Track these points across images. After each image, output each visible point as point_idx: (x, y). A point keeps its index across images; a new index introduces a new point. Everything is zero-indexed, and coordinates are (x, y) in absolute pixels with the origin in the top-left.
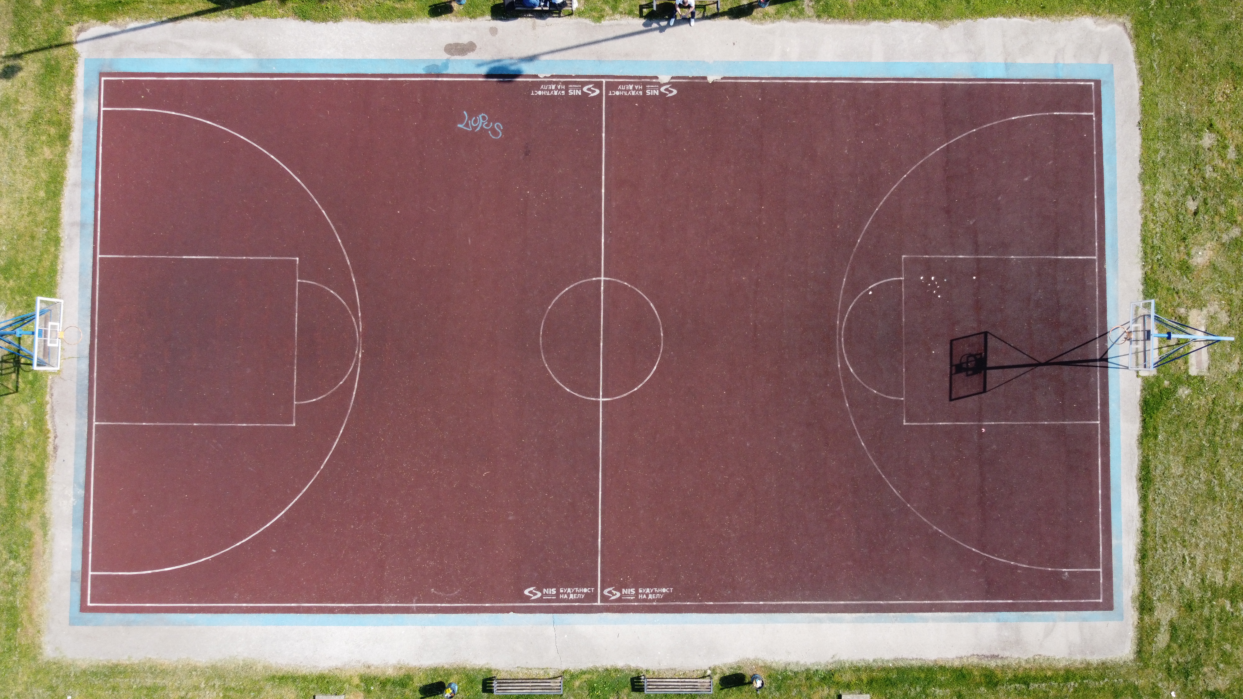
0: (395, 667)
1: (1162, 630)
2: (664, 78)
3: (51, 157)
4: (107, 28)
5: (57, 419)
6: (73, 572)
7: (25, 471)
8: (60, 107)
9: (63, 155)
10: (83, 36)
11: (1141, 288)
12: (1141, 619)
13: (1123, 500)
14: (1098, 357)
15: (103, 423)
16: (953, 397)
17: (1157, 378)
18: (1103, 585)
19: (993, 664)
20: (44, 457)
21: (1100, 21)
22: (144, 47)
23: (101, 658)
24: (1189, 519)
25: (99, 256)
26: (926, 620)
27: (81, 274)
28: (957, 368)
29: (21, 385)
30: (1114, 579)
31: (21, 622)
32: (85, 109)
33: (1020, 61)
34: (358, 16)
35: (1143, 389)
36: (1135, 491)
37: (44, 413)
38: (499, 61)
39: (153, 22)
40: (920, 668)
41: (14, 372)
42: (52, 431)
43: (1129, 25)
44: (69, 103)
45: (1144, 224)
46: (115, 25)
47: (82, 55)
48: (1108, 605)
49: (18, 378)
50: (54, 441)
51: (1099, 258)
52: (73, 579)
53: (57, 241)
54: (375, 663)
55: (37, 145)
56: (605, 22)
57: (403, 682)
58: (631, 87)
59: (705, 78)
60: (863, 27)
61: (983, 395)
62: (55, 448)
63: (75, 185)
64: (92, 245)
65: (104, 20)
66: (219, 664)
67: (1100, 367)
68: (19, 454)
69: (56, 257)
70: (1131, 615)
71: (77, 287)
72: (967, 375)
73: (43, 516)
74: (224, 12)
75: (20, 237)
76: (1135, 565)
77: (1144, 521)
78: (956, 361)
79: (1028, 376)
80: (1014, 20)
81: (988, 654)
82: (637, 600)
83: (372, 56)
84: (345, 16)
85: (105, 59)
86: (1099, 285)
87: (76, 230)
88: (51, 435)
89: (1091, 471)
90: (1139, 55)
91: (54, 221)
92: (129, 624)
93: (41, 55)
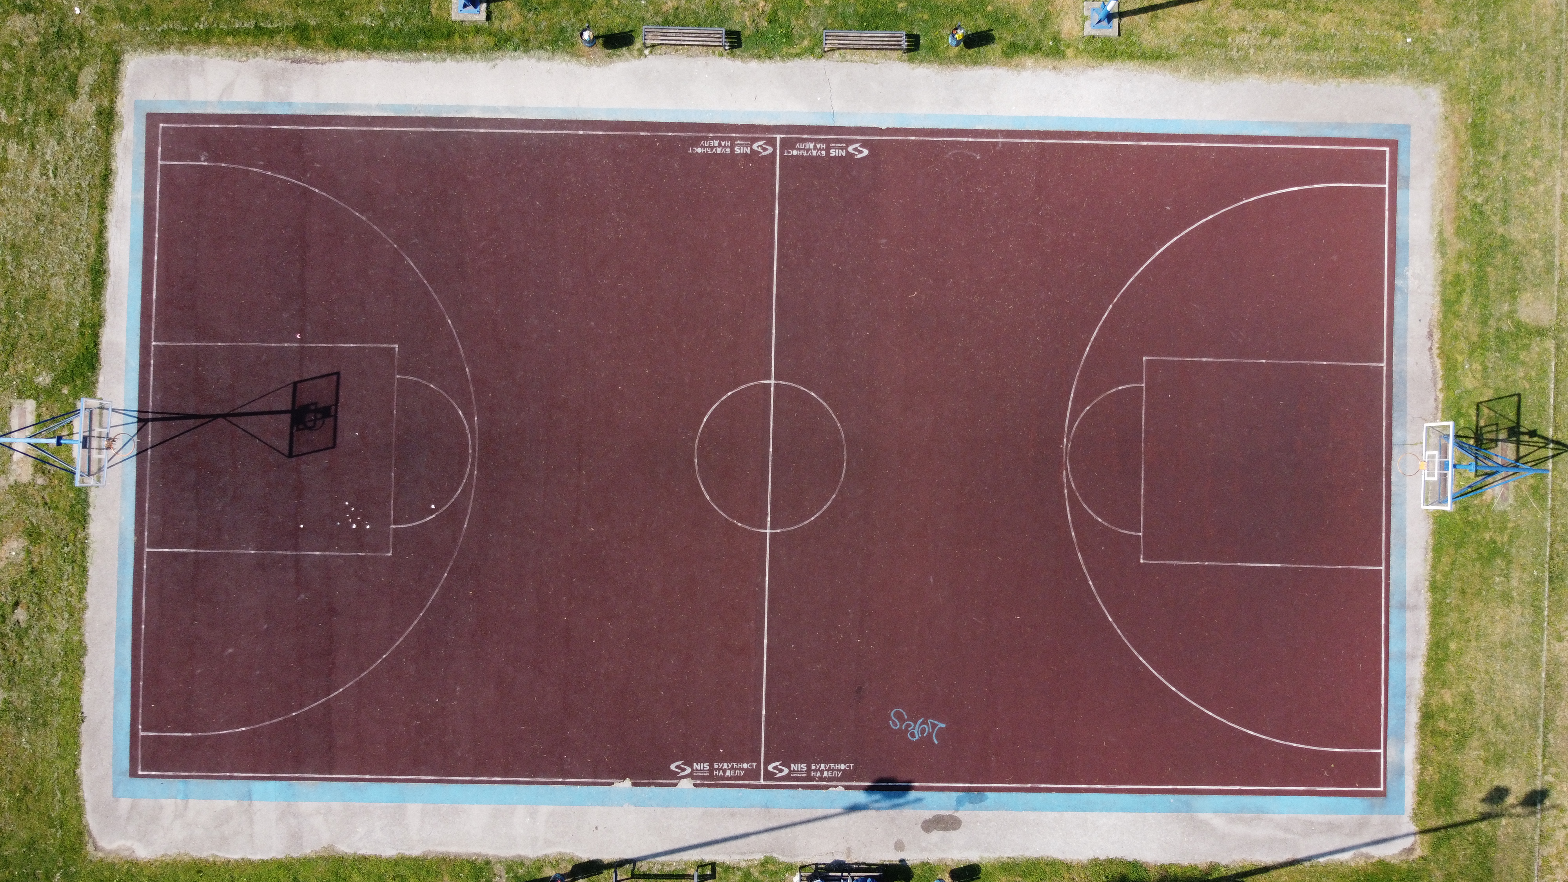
0: (1024, 67)
1: (87, 89)
2: (686, 784)
3: (1443, 691)
4: (1379, 852)
5: (1429, 370)
6: (1407, 187)
7: (1466, 309)
8: (1433, 754)
9: (1428, 694)
10: (1407, 842)
11: (91, 511)
12: (112, 102)
13: (128, 247)
14: (150, 424)
15: (1374, 364)
16: (335, 377)
17: (77, 397)
18: (157, 145)
19: (299, 52)
20: (1444, 326)
21: (127, 853)
22: (1331, 828)
23: (1372, 85)
24: (45, 223)
25: (1383, 568)
26: (379, 107)
27: (1404, 546)
28: (328, 412)
29: (1473, 412)
30: (143, 151)
31: (1467, 129)
32: (1402, 751)
33: (232, 803)
34: (1068, 866)
35: (94, 383)
36: (111, 258)
37: (1445, 377)
38: (894, 807)
39: (1322, 860)
40: (388, 49)
41: (1481, 428)
42: (1435, 356)
43: (90, 848)
44: (1423, 758)
45: (83, 590)
46: (1368, 856)
47: (1408, 819)
48: (152, 119)
49: (1478, 422)
50: (1432, 345)
51: (143, 550)
52: (1407, 179)
53: (1434, 587)
54: (1047, 72)
55: (1460, 706)
56: (760, 857)
57: (1014, 50)
58: (728, 773)
59: (634, 784)
60: (431, 849)
61: (297, 379)
62: (1430, 335)
63: (1414, 657)
64: (1391, 581)
65: (1381, 862)
66: (1233, 75)
67: (148, 412)
68: (1473, 329)
69: (1434, 567)
70: (125, 106)
71: (1408, 530)
72: (316, 404)
73: (1443, 255)
74: (1234, 872)
75: (1478, 593)
76: (117, 168)
77: (102, 221)
78: (329, 421)
79: (239, 403)
80: (237, 856)
81: (305, 65)
82: (733, 140)
83: (1052, 815)
84: (1084, 867)
85: (1380, 814)
86: (144, 515)
87: (1410, 600)
88: (1436, 351)
89: (166, 283)
90: (79, 809)
91: (1437, 611)
92: (1340, 125)
93: (1458, 819)
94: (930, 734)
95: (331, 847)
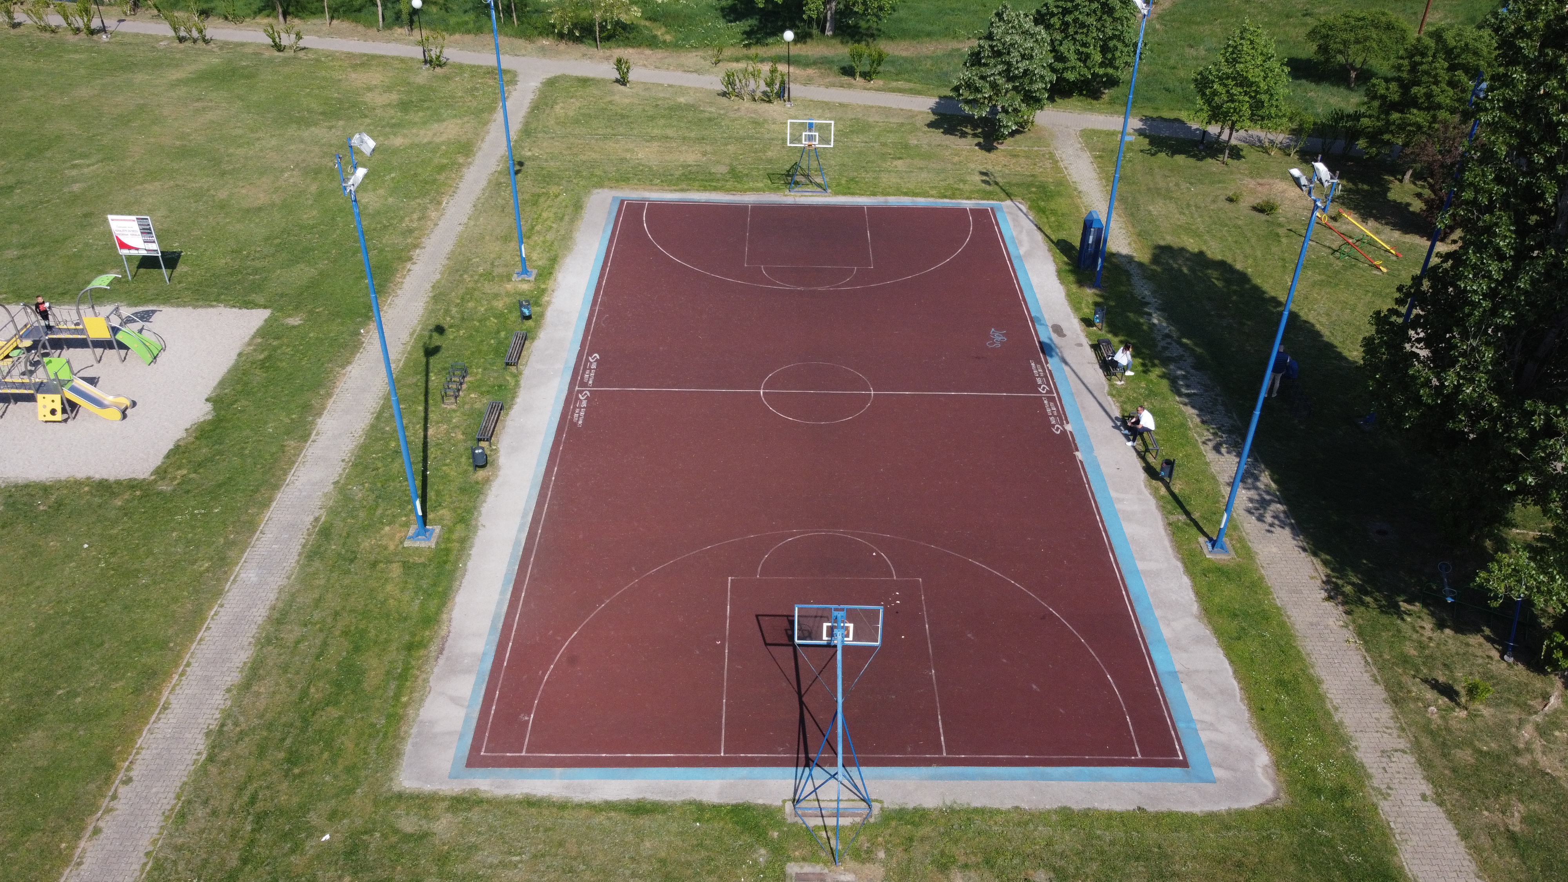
0: (550, 301)
1: (423, 822)
2: (1068, 428)
3: (930, 193)
4: (1025, 210)
5: (753, 195)
6: (649, 198)
7: (719, 185)
9: (933, 196)
12: (443, 799)
13: (613, 781)
14: (810, 755)
15: (749, 207)
16: (760, 618)
18: (503, 757)
19: (433, 648)
20: (728, 190)
21: (1270, 771)
22: (1015, 219)
23: (588, 205)
24: (574, 863)
25: (865, 207)
27: (853, 202)
30: (508, 769)
31: (619, 183)
32: (966, 203)
33: (1184, 686)
35: (765, 807)
36: (624, 797)
37: (757, 191)
38: (1057, 347)
41: (785, 184)
42: (745, 193)
43: (1279, 804)
44: (969, 198)
46: (1028, 212)
47: (1004, 202)
48: (473, 762)
49: (782, 184)
50: (738, 194)
51: (945, 758)
52: (644, 198)
53: (874, 195)
54: (554, 293)
56: (1109, 396)
57: (536, 306)
58: (1054, 409)
60: (1172, 556)
61: (762, 643)
62: (733, 194)
63: (913, 200)
64: (872, 205)
65: (1030, 208)
66: (573, 240)
67: (798, 757)
68: (731, 183)
69: (863, 195)
70: (454, 788)
71: (844, 201)
72: (786, 630)
73: (688, 190)
74: (1052, 245)
76: (522, 794)
79: (786, 685)
81: (447, 645)
82: (575, 408)
83: (1038, 295)
85: (1003, 209)
86: (908, 759)
87: (882, 201)
88: (741, 193)
91: (887, 194)
92: (610, 212)
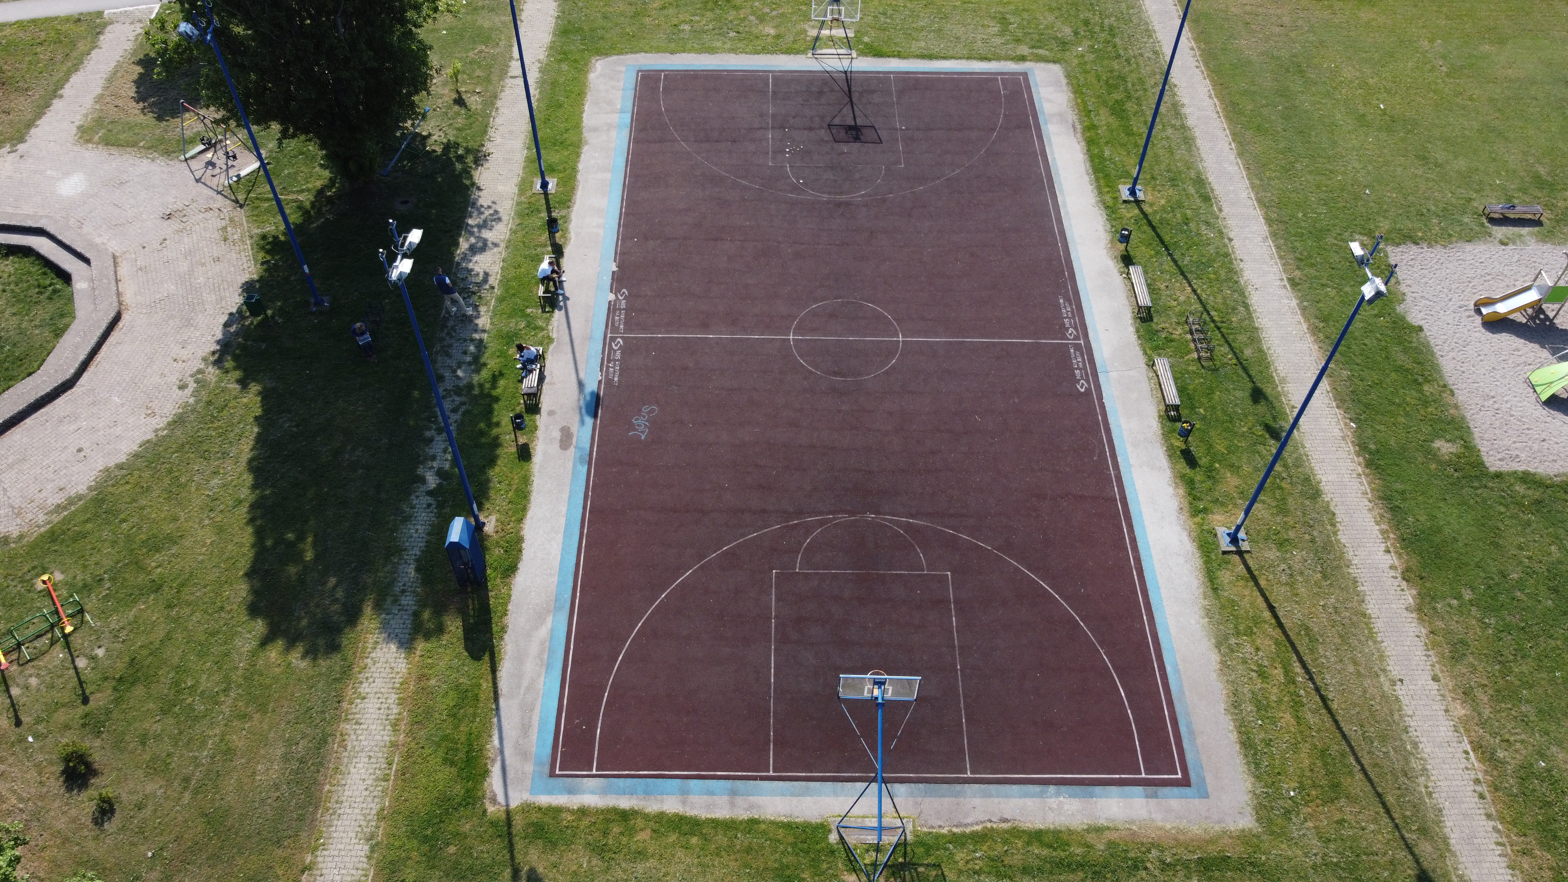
0: (1177, 487)
6: (1147, 797)
9: (646, 817)
11: (792, 56)
12: (1031, 60)
13: (947, 67)
14: (844, 75)
17: (857, 51)
19: (1079, 127)
21: (593, 70)
22: (525, 728)
25: (771, 773)
26: (1054, 159)
28: (857, 139)
30: (1004, 71)
32: (592, 792)
33: (618, 106)
34: (520, 520)
35: (866, 56)
36: (939, 61)
38: (580, 409)
39: (495, 720)
40: (1092, 161)
43: (598, 58)
44: (583, 812)
45: (746, 53)
47: (525, 799)
48: (1025, 75)
50: (995, 823)
51: (771, 73)
52: (1155, 796)
57: (1190, 484)
58: (617, 318)
59: (613, 272)
61: (876, 127)
63: (684, 803)
64: (759, 782)
67: (851, 74)
71: (809, 798)
76: (993, 63)
77: (960, 58)
78: (852, 140)
79: (860, 106)
80: (586, 108)
81: (1072, 129)
83: (564, 509)
84: (518, 532)
85: (534, 771)
87: (740, 801)
89: (928, 79)
90: (621, 53)
91: (729, 826)
94: (637, 430)
95: (587, 143)
